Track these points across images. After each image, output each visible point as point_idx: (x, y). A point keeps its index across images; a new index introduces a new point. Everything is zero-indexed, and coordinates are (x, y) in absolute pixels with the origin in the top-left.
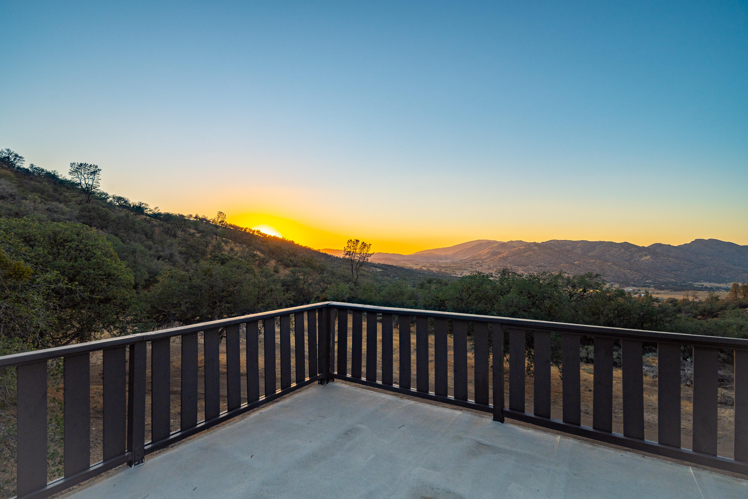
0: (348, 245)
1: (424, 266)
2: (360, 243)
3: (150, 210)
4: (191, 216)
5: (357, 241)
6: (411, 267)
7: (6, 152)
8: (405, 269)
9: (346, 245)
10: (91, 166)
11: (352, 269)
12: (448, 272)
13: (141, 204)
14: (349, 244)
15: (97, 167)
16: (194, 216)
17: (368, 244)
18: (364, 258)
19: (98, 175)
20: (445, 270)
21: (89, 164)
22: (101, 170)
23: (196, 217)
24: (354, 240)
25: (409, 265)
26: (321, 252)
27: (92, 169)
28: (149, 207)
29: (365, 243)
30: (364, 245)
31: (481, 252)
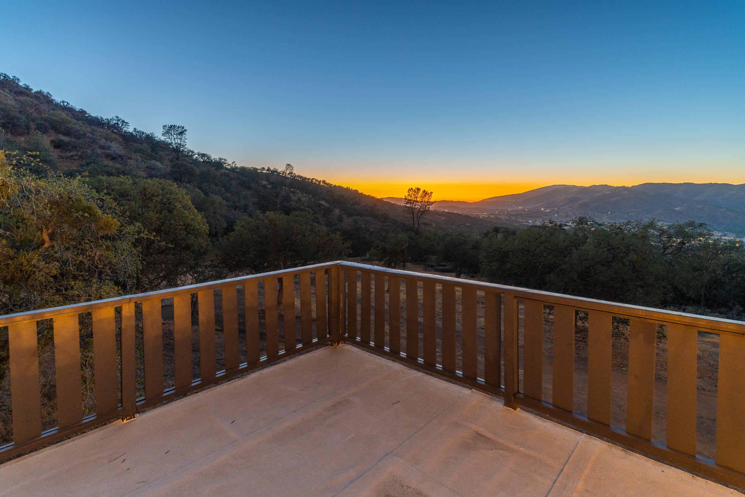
0: (409, 194)
1: (492, 214)
2: (421, 192)
3: (229, 165)
4: (264, 168)
5: (418, 189)
6: (478, 215)
7: (116, 118)
8: (471, 217)
9: (407, 194)
10: (179, 127)
11: (413, 218)
12: (519, 220)
13: (221, 159)
14: (410, 192)
15: (184, 128)
16: (266, 169)
17: (429, 192)
18: (426, 206)
19: (185, 135)
20: (514, 218)
21: (178, 126)
22: (186, 130)
23: (268, 170)
24: (414, 189)
25: (475, 213)
26: (384, 200)
27: (180, 130)
28: (227, 162)
29: (426, 191)
30: (425, 193)
31: (557, 199)
